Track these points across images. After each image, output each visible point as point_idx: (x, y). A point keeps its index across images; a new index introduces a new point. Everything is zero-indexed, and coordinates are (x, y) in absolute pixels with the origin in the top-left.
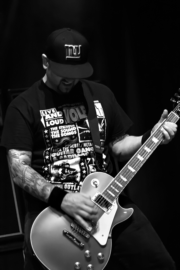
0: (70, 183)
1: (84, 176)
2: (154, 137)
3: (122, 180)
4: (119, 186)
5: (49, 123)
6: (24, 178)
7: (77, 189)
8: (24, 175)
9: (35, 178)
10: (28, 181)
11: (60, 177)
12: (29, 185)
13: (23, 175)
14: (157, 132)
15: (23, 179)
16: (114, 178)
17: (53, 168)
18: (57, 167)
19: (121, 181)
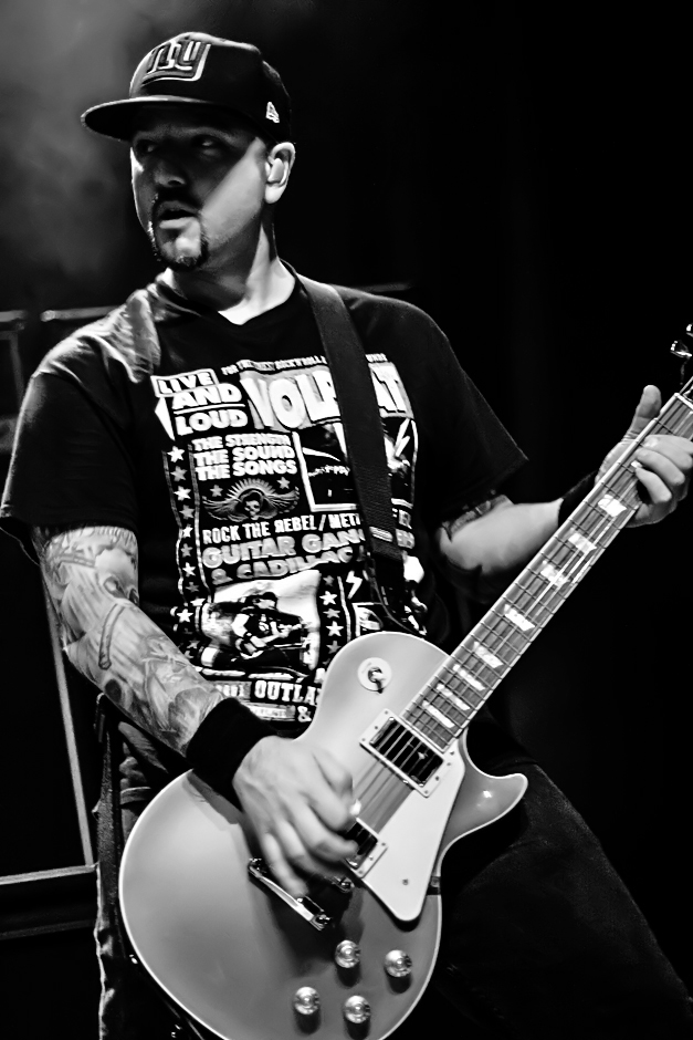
0: (278, 675)
1: (333, 647)
2: (608, 492)
3: (481, 662)
4: (470, 689)
5: (188, 424)
6: (108, 647)
7: (308, 698)
8: (110, 637)
9: (149, 655)
10: (122, 664)
11: (239, 648)
12: (124, 680)
13: (107, 633)
14: (619, 473)
15: (105, 650)
16: (450, 654)
17: (210, 613)
18: (229, 610)
19: (476, 667)
